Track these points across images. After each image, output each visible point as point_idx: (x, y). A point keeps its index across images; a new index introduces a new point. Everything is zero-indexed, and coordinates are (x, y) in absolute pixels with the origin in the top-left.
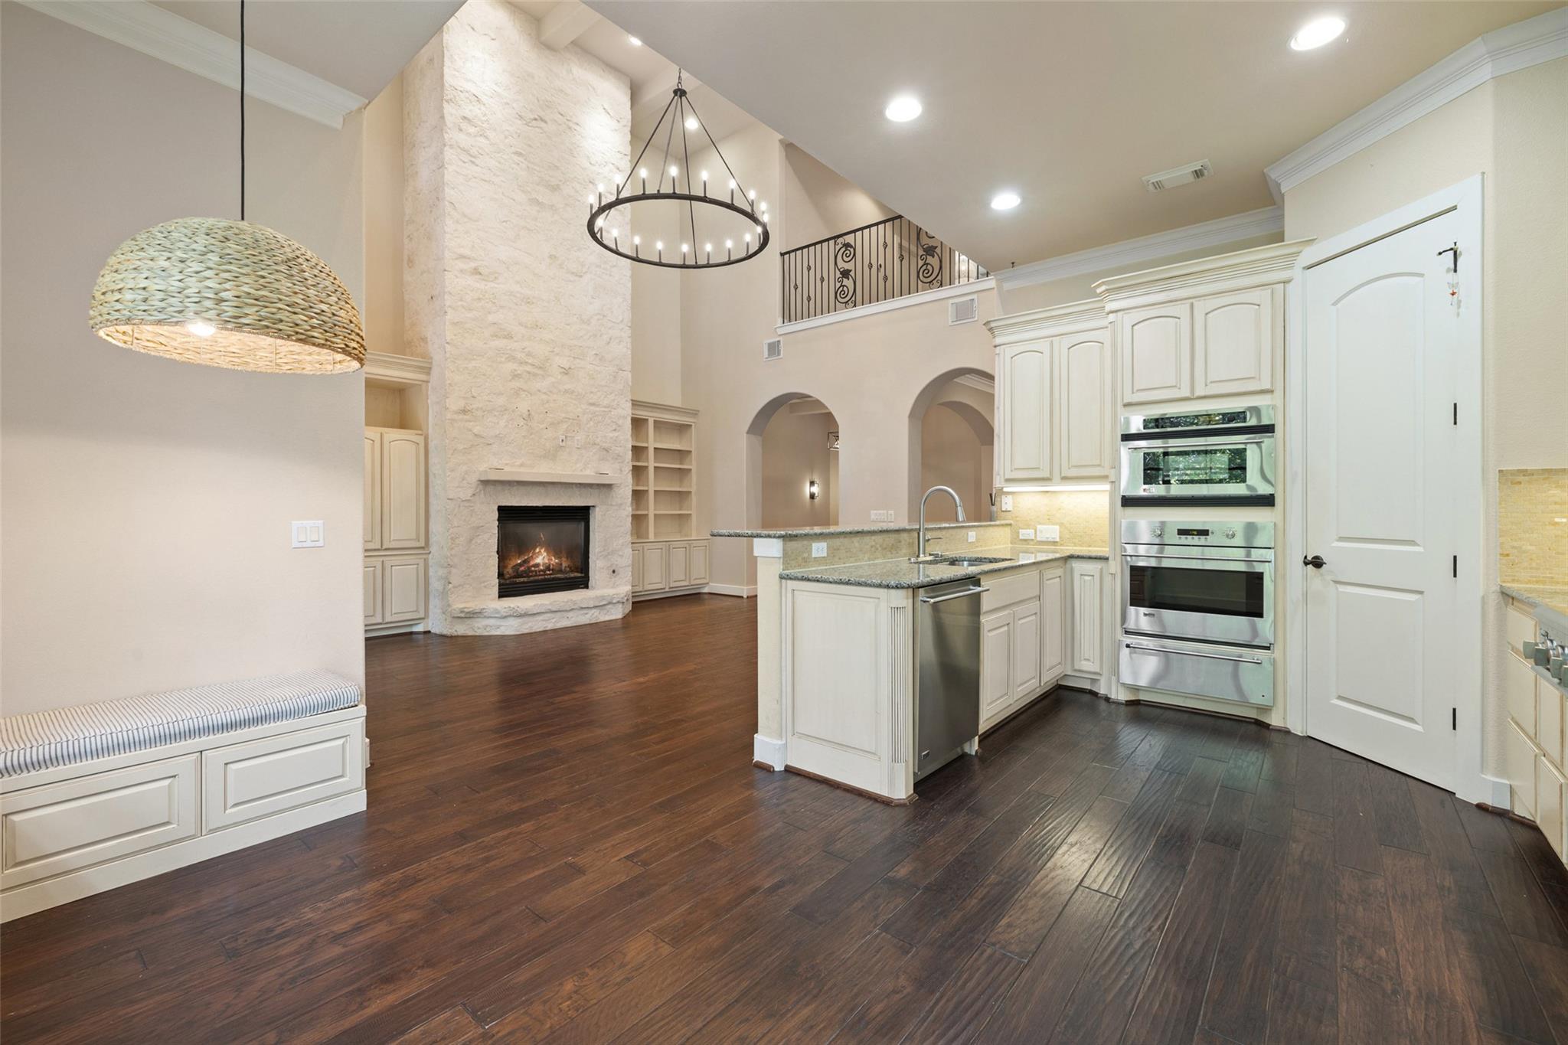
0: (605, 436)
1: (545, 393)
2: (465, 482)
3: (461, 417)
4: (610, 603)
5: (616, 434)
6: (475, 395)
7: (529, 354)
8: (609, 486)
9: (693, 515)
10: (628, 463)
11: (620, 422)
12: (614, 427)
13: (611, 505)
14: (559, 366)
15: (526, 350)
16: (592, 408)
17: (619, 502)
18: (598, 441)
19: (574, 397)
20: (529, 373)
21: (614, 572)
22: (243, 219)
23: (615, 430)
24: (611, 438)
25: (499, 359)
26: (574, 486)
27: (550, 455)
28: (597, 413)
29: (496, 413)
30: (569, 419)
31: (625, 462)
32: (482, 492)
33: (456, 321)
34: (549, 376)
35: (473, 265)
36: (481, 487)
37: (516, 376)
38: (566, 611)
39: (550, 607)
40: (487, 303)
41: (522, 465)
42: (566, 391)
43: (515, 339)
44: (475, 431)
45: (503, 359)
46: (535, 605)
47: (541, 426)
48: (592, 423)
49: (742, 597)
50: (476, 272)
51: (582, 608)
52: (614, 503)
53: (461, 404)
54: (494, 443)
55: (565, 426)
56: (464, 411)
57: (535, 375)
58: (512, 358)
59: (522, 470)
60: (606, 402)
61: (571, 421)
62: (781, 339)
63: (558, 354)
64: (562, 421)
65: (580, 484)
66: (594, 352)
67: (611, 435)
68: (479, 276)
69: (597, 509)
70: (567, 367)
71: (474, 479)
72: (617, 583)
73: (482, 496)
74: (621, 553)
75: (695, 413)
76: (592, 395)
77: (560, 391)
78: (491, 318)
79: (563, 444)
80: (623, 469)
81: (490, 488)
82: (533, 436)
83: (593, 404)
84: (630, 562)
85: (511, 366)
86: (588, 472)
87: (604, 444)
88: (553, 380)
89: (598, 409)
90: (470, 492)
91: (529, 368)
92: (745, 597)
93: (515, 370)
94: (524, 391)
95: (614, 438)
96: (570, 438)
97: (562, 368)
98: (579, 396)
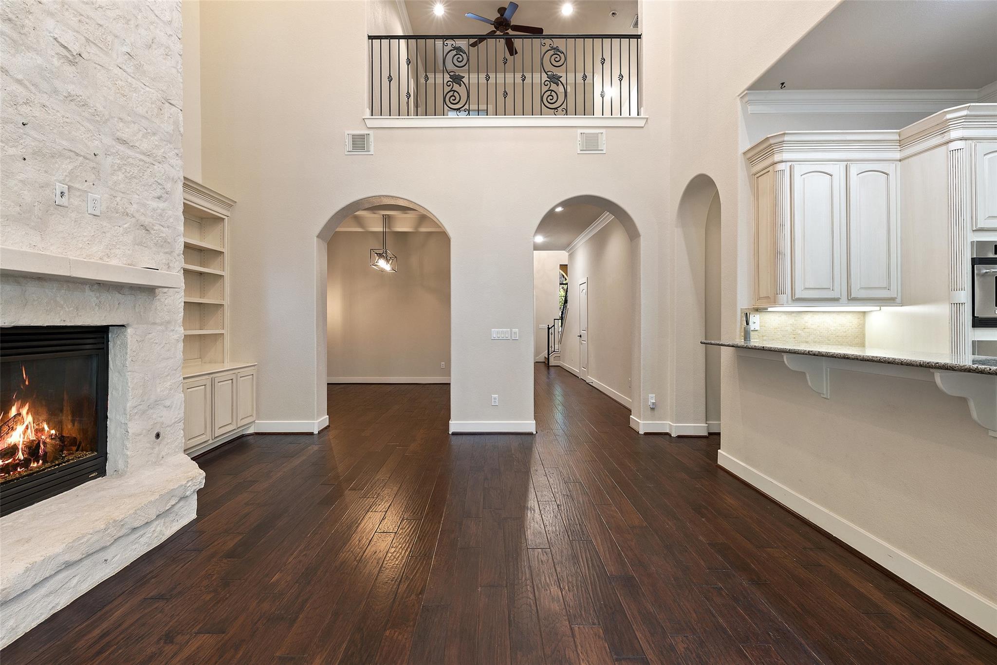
0: (144, 205)
1: (19, 82)
4: (181, 499)
5: (162, 205)
8: (150, 291)
9: (225, 336)
10: (178, 255)
11: (168, 186)
12: (159, 192)
13: (154, 324)
14: (55, 39)
16: (121, 148)
17: (167, 318)
18: (132, 209)
19: (86, 114)
21: (158, 436)
23: (159, 198)
24: (154, 210)
26: (87, 287)
28: (130, 160)
30: (77, 154)
31: (175, 254)
34: (29, 48)
38: (103, 549)
39: (67, 558)
42: (70, 98)
46: (27, 570)
47: (11, 151)
48: (121, 176)
49: (312, 434)
51: (134, 529)
52: (158, 321)
55: (68, 166)
60: (145, 146)
61: (81, 158)
62: (371, 132)
64: (61, 155)
66: (125, 49)
67: (154, 204)
69: (130, 331)
70: (75, 48)
72: (163, 453)
74: (168, 403)
75: (229, 204)
76: (121, 124)
77: (56, 91)
79: (64, 201)
80: (171, 265)
83: (124, 142)
84: (182, 415)
86: (114, 262)
87: (142, 218)
89: (130, 152)
92: (316, 432)
95: (159, 211)
96: (78, 193)
97: (65, 47)
98: (98, 118)
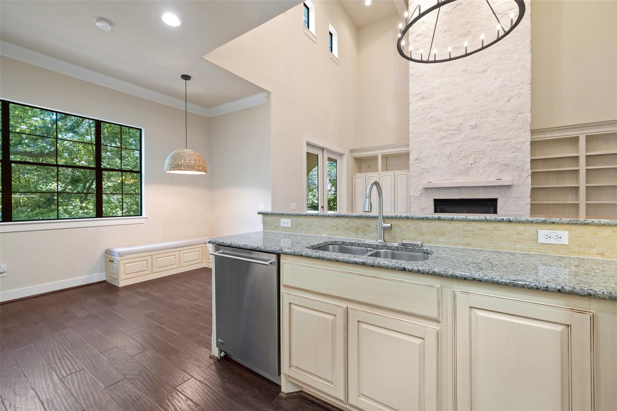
0: (506, 157)
1: (460, 142)
2: (417, 189)
3: (416, 162)
5: (515, 154)
6: (422, 151)
7: (450, 125)
8: (508, 186)
10: (527, 171)
11: (520, 146)
12: (513, 150)
14: (469, 126)
15: (448, 124)
16: (494, 142)
17: (520, 196)
18: (499, 161)
19: (480, 139)
20: (451, 134)
22: (186, 148)
23: (514, 152)
25: (434, 133)
27: (466, 172)
28: (498, 145)
29: (432, 157)
30: (477, 152)
32: (425, 193)
33: (413, 123)
34: (463, 132)
35: (421, 96)
36: (424, 191)
37: (443, 138)
40: (428, 109)
41: (446, 179)
42: (474, 138)
43: (443, 120)
44: (422, 167)
45: (436, 132)
47: (458, 159)
48: (494, 151)
50: (423, 98)
52: (512, 197)
53: (416, 156)
54: (430, 171)
55: (474, 156)
56: (417, 159)
57: (454, 134)
58: (440, 130)
59: (446, 182)
60: (506, 137)
61: (478, 153)
63: (469, 120)
64: (472, 154)
65: (484, 186)
68: (425, 99)
69: (503, 200)
70: (475, 124)
71: (421, 187)
73: (425, 195)
76: (494, 135)
77: (470, 138)
78: (430, 115)
79: (473, 166)
80: (523, 175)
81: (429, 191)
82: (453, 165)
83: (495, 140)
85: (440, 134)
86: (490, 179)
87: (505, 162)
88: (465, 134)
89: (498, 142)
90: (420, 193)
91: (450, 132)
93: (443, 135)
94: (448, 144)
95: (515, 157)
96: (477, 162)
97: (471, 126)
98: (484, 138)
